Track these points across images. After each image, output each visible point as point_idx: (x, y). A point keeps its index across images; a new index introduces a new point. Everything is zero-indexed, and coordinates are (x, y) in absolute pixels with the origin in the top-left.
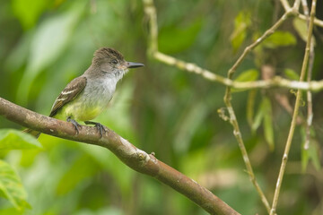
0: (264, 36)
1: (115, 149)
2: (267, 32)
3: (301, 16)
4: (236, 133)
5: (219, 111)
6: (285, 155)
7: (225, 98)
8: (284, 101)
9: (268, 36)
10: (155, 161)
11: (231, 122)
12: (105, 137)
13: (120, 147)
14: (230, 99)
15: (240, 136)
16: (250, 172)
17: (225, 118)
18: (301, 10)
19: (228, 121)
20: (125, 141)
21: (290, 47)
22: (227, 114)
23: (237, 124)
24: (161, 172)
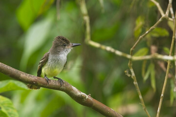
0: (150, 30)
1: (69, 92)
2: (151, 28)
3: (170, 19)
4: (135, 83)
5: (125, 72)
6: (162, 95)
7: (129, 64)
8: (162, 65)
9: (152, 30)
10: (91, 99)
11: (132, 77)
12: (64, 86)
13: (72, 91)
14: (132, 65)
15: (137, 85)
16: (143, 104)
17: (129, 76)
18: (170, 16)
19: (131, 77)
20: (74, 88)
21: (165, 37)
22: (130, 73)
23: (135, 78)
24: (94, 105)
